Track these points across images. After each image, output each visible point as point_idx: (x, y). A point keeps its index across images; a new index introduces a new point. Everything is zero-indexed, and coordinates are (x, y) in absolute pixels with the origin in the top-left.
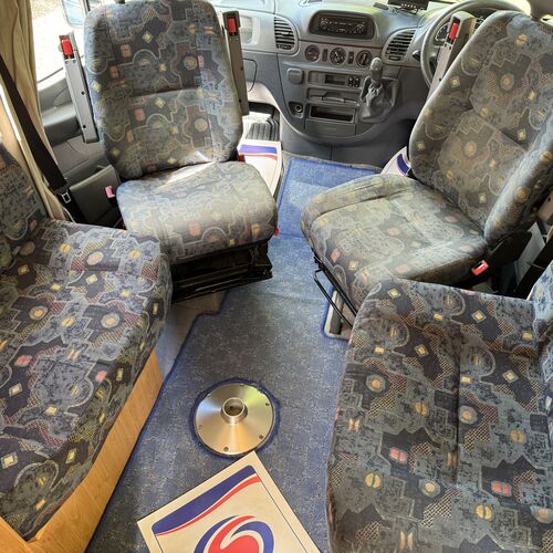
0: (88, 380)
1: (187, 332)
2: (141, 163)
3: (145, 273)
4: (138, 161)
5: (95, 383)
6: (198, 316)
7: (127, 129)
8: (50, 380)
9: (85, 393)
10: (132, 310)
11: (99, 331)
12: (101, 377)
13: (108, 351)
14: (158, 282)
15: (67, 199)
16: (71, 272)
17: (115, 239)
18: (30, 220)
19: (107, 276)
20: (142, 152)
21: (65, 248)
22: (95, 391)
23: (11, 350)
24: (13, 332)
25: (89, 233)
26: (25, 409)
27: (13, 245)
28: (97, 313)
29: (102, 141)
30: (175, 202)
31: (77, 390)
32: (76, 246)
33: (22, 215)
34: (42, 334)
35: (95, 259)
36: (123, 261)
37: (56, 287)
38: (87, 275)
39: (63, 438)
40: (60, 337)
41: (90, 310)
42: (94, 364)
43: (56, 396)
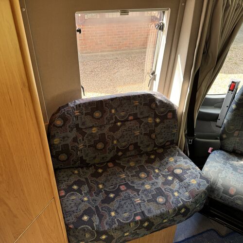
0: (133, 215)
1: (201, 232)
2: (234, 146)
3: (191, 193)
4: (233, 145)
5: (134, 219)
6: (212, 229)
7: (237, 130)
8: (123, 203)
9: (127, 219)
10: (173, 203)
11: (154, 200)
12: (138, 218)
13: (149, 211)
14: (193, 200)
15: (190, 142)
16: (166, 170)
17: (192, 170)
18: (167, 141)
19: (176, 181)
20: (238, 143)
21: (172, 160)
22: (131, 222)
23: (124, 181)
24: (130, 175)
25: (185, 160)
26: (107, 205)
27: (155, 146)
28: (160, 192)
29: (222, 129)
30: (234, 172)
31: (126, 215)
32: (176, 161)
33: (166, 138)
34: (137, 183)
35: (178, 171)
36: (187, 181)
37: (157, 171)
38: (170, 175)
39: (106, 228)
40: (140, 190)
41: (159, 189)
42: (140, 211)
43: (119, 211)
